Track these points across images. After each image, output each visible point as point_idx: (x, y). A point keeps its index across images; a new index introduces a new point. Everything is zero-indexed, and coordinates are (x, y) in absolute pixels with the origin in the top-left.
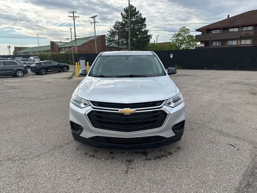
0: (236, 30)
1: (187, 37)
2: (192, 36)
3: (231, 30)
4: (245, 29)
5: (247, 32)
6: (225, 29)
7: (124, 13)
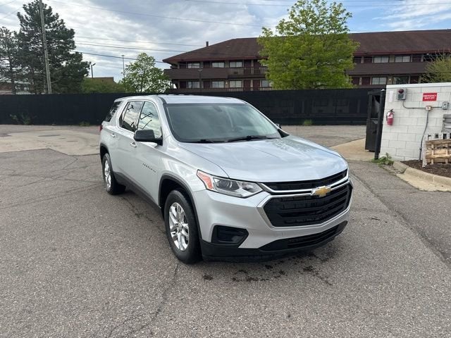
0: (221, 65)
1: (151, 71)
2: (158, 71)
3: (215, 65)
4: (232, 65)
5: (236, 70)
6: (207, 63)
7: (23, 13)
